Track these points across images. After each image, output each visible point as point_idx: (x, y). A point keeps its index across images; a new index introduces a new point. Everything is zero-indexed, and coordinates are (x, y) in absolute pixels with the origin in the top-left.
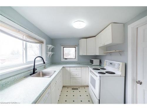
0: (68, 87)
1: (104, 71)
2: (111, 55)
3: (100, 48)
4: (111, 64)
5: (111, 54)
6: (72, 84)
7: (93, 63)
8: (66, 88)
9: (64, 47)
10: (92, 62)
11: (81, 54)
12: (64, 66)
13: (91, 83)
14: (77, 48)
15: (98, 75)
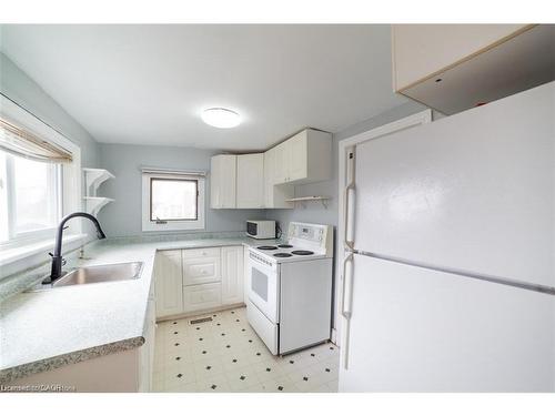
0: (175, 320)
1: (289, 251)
2: (305, 207)
3: (278, 187)
4: (305, 230)
5: (304, 204)
6: (190, 308)
7: (255, 234)
8: (169, 325)
9: (152, 179)
10: (252, 229)
11: (216, 204)
12: (161, 246)
13: (253, 288)
14: (202, 182)
15: (274, 260)
